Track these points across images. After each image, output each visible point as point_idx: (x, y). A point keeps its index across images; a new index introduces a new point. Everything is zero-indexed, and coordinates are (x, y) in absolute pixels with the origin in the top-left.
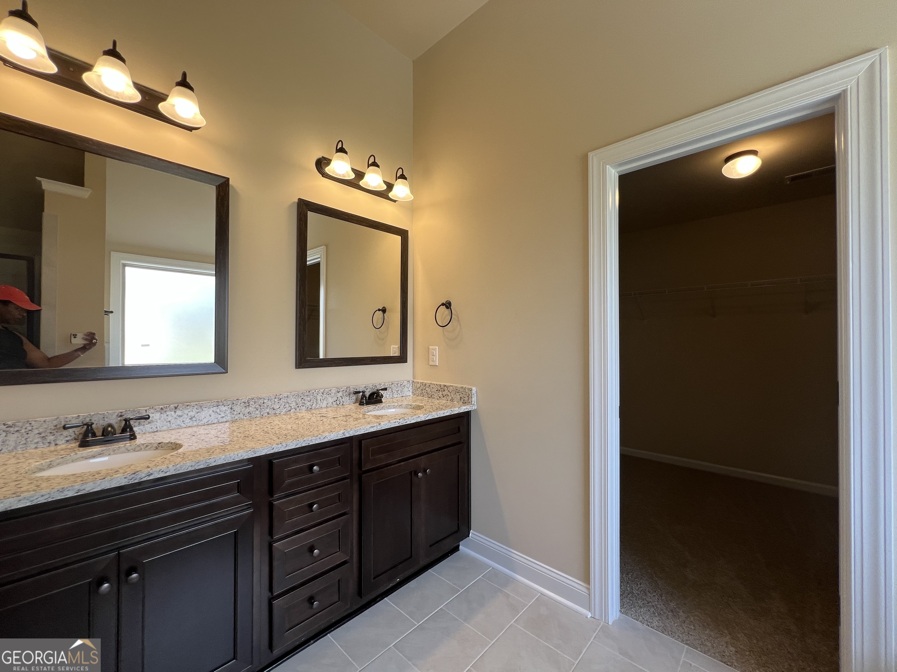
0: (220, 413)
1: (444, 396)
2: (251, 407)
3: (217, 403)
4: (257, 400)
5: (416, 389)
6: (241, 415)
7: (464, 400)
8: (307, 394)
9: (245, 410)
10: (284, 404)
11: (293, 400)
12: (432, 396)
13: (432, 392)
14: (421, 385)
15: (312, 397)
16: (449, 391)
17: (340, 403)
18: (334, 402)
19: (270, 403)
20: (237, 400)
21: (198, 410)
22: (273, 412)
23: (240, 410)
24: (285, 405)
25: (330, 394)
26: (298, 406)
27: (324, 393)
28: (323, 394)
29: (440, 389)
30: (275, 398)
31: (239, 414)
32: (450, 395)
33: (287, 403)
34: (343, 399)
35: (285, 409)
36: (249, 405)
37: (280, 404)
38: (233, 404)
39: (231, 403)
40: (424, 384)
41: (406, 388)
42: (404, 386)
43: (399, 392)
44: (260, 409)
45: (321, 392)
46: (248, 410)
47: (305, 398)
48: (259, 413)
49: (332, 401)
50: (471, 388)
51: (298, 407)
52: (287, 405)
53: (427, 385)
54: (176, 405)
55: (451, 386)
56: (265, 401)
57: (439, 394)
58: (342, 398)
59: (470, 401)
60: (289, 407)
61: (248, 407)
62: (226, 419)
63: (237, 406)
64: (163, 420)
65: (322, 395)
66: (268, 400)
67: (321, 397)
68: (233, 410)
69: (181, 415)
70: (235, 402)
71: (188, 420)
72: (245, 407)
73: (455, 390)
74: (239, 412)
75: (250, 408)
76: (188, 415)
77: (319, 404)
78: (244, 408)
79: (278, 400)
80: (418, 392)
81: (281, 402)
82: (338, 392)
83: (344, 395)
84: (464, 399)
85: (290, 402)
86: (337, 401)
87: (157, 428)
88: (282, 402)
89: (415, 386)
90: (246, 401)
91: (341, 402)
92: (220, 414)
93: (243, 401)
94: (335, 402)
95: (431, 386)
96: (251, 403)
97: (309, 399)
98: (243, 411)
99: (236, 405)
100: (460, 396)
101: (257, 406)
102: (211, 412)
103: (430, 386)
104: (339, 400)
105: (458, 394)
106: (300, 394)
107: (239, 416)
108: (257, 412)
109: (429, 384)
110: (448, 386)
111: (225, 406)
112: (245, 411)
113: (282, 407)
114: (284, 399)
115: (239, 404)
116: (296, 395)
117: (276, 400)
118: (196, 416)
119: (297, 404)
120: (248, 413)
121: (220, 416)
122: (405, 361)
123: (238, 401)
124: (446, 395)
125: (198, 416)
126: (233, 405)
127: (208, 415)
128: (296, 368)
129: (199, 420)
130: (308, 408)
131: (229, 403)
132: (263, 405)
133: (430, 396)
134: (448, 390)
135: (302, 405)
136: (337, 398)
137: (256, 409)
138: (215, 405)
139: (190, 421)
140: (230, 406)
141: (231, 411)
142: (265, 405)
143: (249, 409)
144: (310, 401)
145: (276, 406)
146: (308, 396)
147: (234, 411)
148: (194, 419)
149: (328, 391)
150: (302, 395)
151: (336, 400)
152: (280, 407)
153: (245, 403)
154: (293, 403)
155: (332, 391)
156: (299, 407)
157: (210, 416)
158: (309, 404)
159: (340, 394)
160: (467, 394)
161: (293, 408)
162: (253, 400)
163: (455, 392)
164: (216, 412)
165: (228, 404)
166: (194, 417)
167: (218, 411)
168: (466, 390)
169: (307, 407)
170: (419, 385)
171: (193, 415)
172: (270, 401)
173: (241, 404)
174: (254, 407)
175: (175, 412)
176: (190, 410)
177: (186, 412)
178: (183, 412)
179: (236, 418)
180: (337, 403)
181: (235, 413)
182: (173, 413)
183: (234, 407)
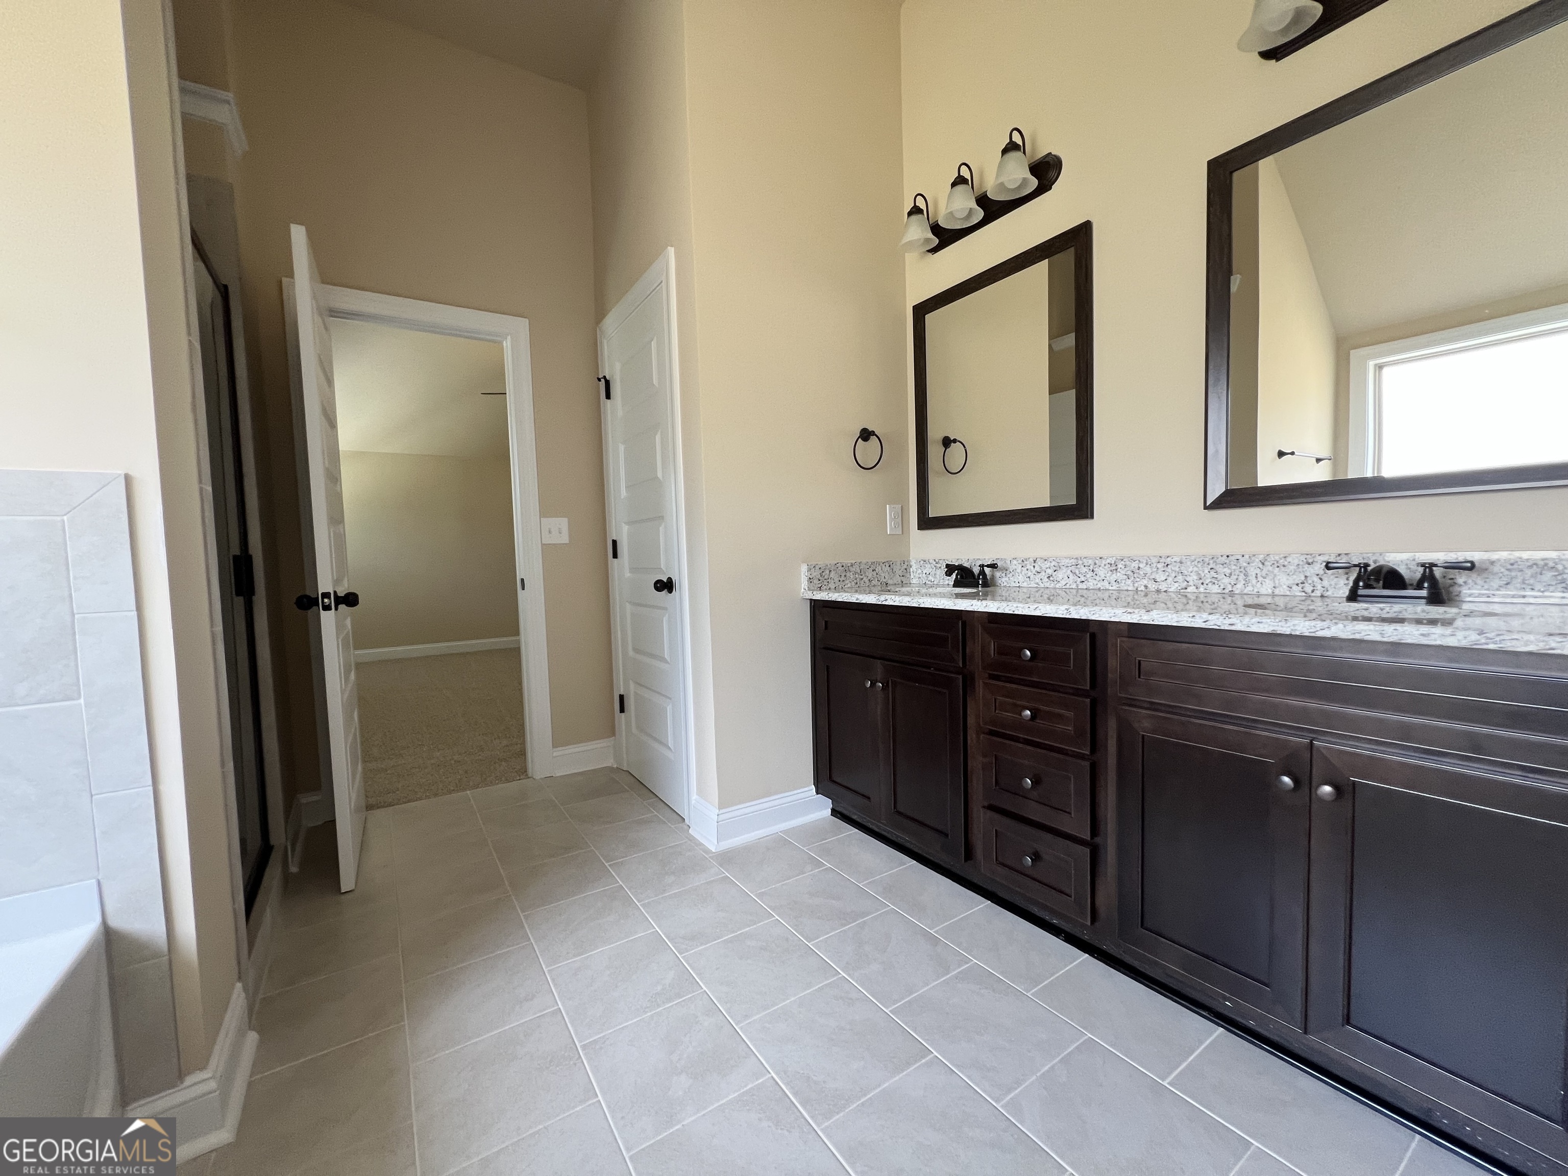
0: (1080, 575)
3: (1075, 561)
4: (1128, 563)
6: (1106, 583)
8: (1224, 559)
10: (1174, 575)
11: (1190, 570)
15: (1234, 567)
17: (1313, 591)
18: (1295, 587)
19: (1150, 570)
20: (1101, 560)
22: (1154, 586)
24: (1176, 577)
25: (1284, 566)
26: (1201, 581)
27: (1266, 563)
28: (1263, 564)
30: (1159, 562)
33: (1180, 574)
34: (1326, 583)
35: (1177, 585)
36: (1116, 570)
37: (1167, 574)
38: (1095, 564)
39: (1093, 564)
44: (1133, 579)
45: (1257, 560)
46: (1114, 577)
47: (1219, 568)
48: (1132, 585)
51: (1202, 584)
52: (1180, 578)
54: (1035, 559)
56: (1141, 566)
58: (1321, 579)
60: (1183, 582)
63: (1101, 568)
65: (1261, 566)
66: (1147, 564)
67: (1258, 571)
70: (1097, 561)
71: (1046, 580)
72: (1111, 571)
75: (1118, 574)
77: (1253, 586)
78: (1110, 572)
79: (1164, 567)
81: (1169, 569)
82: (1309, 564)
85: (1186, 573)
86: (1306, 585)
88: (1170, 571)
90: (1113, 562)
91: (1319, 587)
93: (1108, 561)
94: (1297, 585)
96: (1120, 566)
97: (1227, 571)
98: (1108, 578)
99: (1100, 566)
101: (1129, 573)
102: (1069, 571)
104: (1310, 582)
106: (1207, 560)
107: (1102, 583)
108: (1129, 582)
111: (1085, 566)
112: (1111, 578)
113: (1170, 579)
114: (1175, 567)
115: (1103, 565)
116: (1198, 560)
117: (1159, 566)
118: (1053, 575)
119: (1200, 579)
120: (1116, 581)
121: (1079, 580)
125: (1055, 575)
126: (1095, 567)
130: (1224, 589)
131: (1090, 562)
132: (1138, 571)
135: (1211, 582)
136: (1306, 577)
137: (1126, 577)
138: (1074, 564)
140: (1091, 568)
142: (1141, 573)
144: (1231, 574)
145: (1161, 577)
147: (1096, 575)
148: (1051, 578)
149: (1277, 558)
150: (1211, 562)
152: (1166, 580)
153: (1111, 565)
154: (1191, 574)
155: (1289, 559)
158: (1226, 580)
161: (1191, 583)
162: (1122, 562)
164: (1075, 573)
165: (1089, 564)
169: (1222, 587)
172: (1148, 566)
173: (1105, 565)
174: (1123, 572)
175: (1034, 567)
176: (1047, 566)
177: (1044, 568)
178: (1041, 568)
179: (1099, 586)
180: (1305, 589)
181: (1097, 578)
182: (1032, 568)
183: (1096, 569)
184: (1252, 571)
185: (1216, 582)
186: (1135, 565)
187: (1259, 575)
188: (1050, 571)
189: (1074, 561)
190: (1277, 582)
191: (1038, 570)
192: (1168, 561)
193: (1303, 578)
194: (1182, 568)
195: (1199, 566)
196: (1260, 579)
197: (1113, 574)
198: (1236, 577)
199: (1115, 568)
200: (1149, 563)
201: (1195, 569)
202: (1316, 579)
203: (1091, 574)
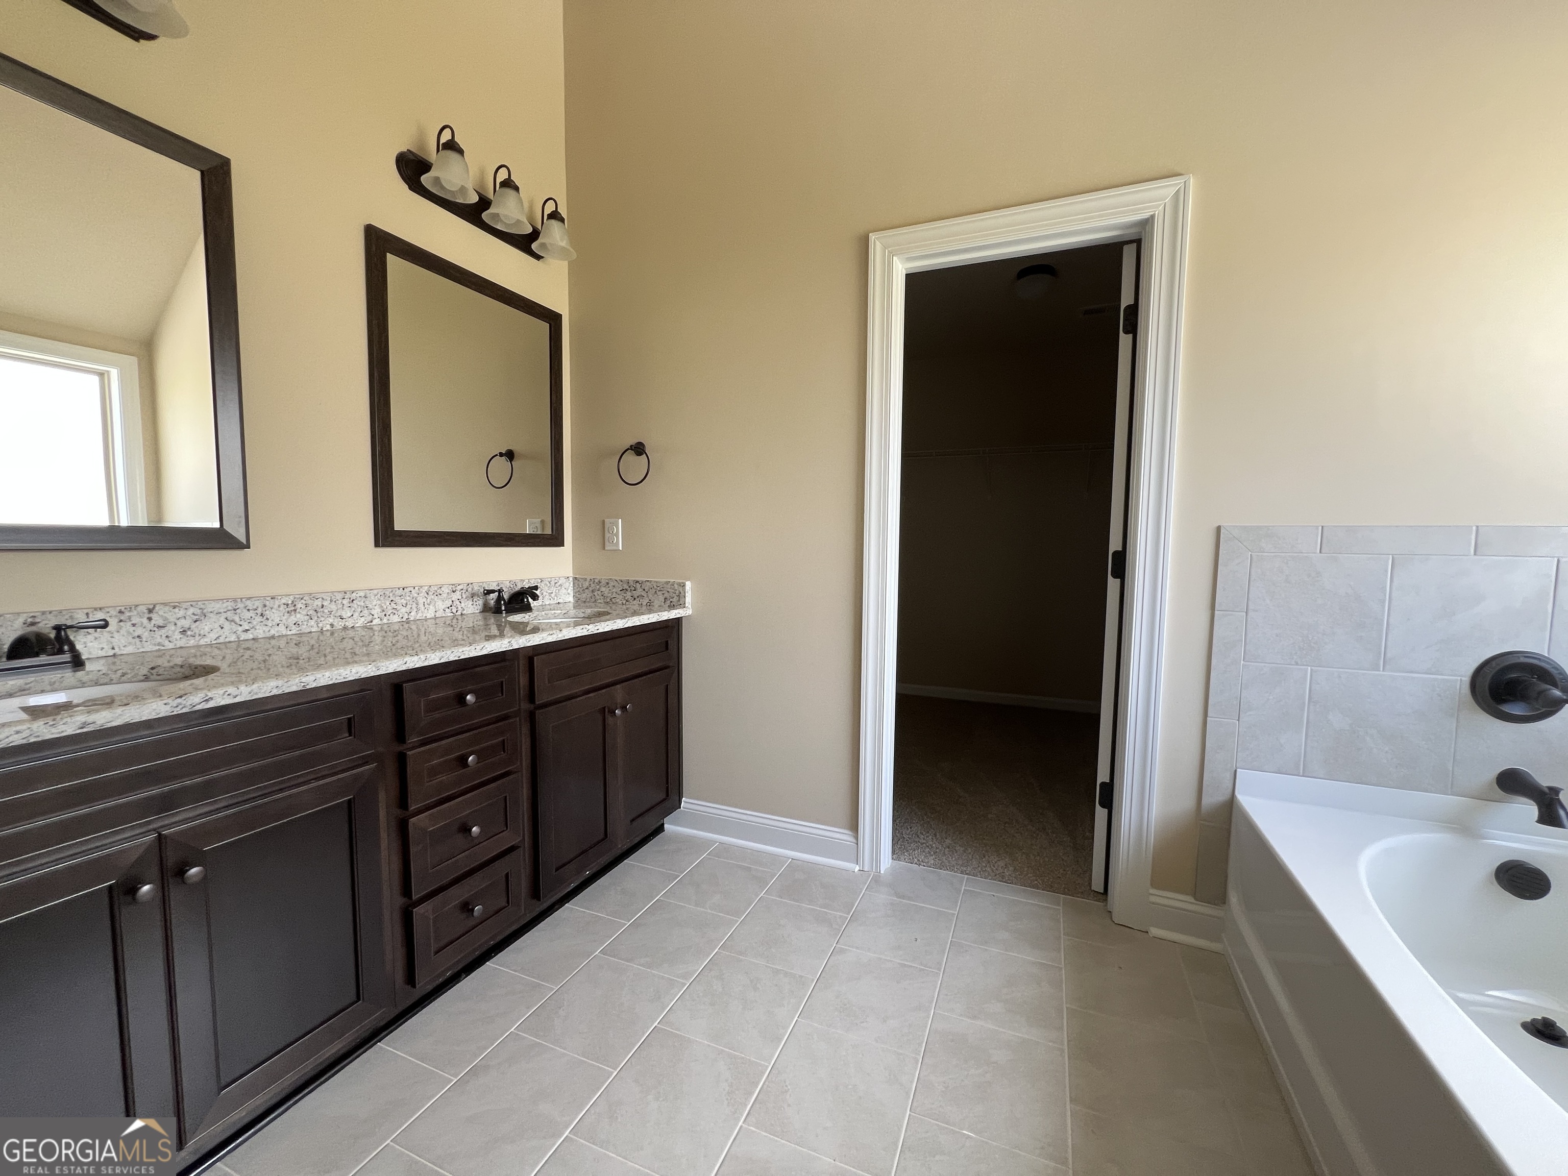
0: (241, 623)
1: (635, 599)
2: (299, 613)
3: (232, 604)
4: (309, 602)
5: (581, 590)
7: (671, 602)
8: (400, 592)
9: (288, 618)
10: (360, 610)
11: (374, 603)
12: (613, 600)
13: (613, 593)
14: (591, 583)
15: (408, 598)
16: (644, 590)
17: (457, 611)
18: (447, 610)
19: (334, 607)
20: (273, 600)
21: (197, 617)
22: (340, 623)
23: (279, 619)
24: (361, 612)
25: (440, 595)
26: (384, 613)
28: (428, 594)
29: (627, 587)
30: (344, 598)
31: (278, 625)
32: (645, 596)
33: (366, 608)
34: (463, 605)
35: (363, 619)
36: (295, 610)
37: (353, 609)
38: (265, 606)
39: (261, 606)
40: (596, 581)
41: (563, 588)
42: (561, 585)
43: (553, 595)
44: (316, 618)
45: (424, 591)
46: (293, 619)
47: (397, 599)
48: (315, 625)
49: (443, 607)
50: (683, 583)
51: (385, 615)
52: (366, 612)
53: (603, 582)
54: (151, 607)
55: (648, 581)
56: (325, 604)
57: (625, 595)
58: (460, 602)
59: (681, 602)
60: (369, 616)
61: (293, 613)
62: (252, 633)
63: (273, 610)
64: (125, 634)
65: (426, 595)
66: (331, 601)
67: (424, 600)
68: (265, 618)
69: (161, 625)
70: (267, 603)
71: (177, 635)
72: (288, 613)
73: (655, 587)
74: (277, 621)
75: (298, 616)
76: (176, 624)
77: (422, 612)
78: (286, 614)
79: (349, 603)
80: (584, 595)
81: (354, 605)
82: (454, 592)
83: (464, 596)
84: (671, 600)
85: (370, 606)
86: (453, 607)
87: (113, 648)
88: (356, 606)
89: (578, 585)
90: (290, 602)
91: (460, 608)
92: (241, 625)
93: (284, 601)
94: (448, 608)
95: (611, 584)
96: (299, 606)
97: (404, 602)
99: (272, 608)
100: (665, 595)
101: (311, 612)
102: (222, 620)
103: (608, 583)
105: (659, 593)
106: (387, 593)
107: (277, 628)
108: (312, 623)
109: (607, 581)
110: (642, 582)
111: (248, 610)
112: (290, 620)
114: (360, 601)
115: (276, 606)
116: (380, 594)
117: (345, 602)
118: (193, 627)
119: (383, 611)
120: (295, 624)
121: (240, 629)
122: (561, 544)
123: (274, 602)
124: (638, 597)
125: (197, 627)
126: (264, 609)
127: (217, 625)
128: (377, 545)
129: (200, 635)
130: (402, 618)
131: (256, 604)
132: (322, 610)
133: (608, 600)
134: (643, 587)
135: (392, 613)
136: (453, 601)
137: (308, 617)
138: (230, 608)
139: (182, 636)
140: (259, 611)
141: (262, 620)
142: (326, 611)
143: (296, 616)
144: (407, 604)
145: (347, 613)
146: (402, 597)
147: (267, 619)
148: (189, 633)
149: (436, 589)
150: (391, 595)
151: (451, 606)
152: (352, 615)
153: (288, 605)
154: (375, 607)
155: (442, 589)
156: (387, 616)
157: (222, 628)
158: (404, 610)
159: (457, 595)
160: (677, 592)
161: (376, 616)
162: (303, 601)
163: (655, 591)
164: (233, 621)
165: (255, 607)
166: (189, 629)
167: (237, 619)
168: (676, 585)
169: (401, 616)
170: (586, 584)
171: (187, 626)
172: (333, 603)
173: (279, 606)
174: (304, 613)
175: (150, 619)
176: (179, 616)
177: (172, 619)
178: (166, 619)
179: (273, 632)
180: (453, 610)
181: (269, 623)
182: (145, 621)
183: (267, 612)
184: (421, 600)
185: (396, 612)
186: (318, 603)
187: (425, 604)
188: (186, 623)
189: (230, 605)
190: (437, 607)
191: (161, 623)
192: (354, 596)
193: (451, 603)
194: (367, 602)
195: (382, 599)
196: (426, 606)
197: (290, 615)
198: (410, 606)
199: (293, 608)
200: (334, 600)
201: (379, 602)
202: (458, 602)
203: (259, 619)
